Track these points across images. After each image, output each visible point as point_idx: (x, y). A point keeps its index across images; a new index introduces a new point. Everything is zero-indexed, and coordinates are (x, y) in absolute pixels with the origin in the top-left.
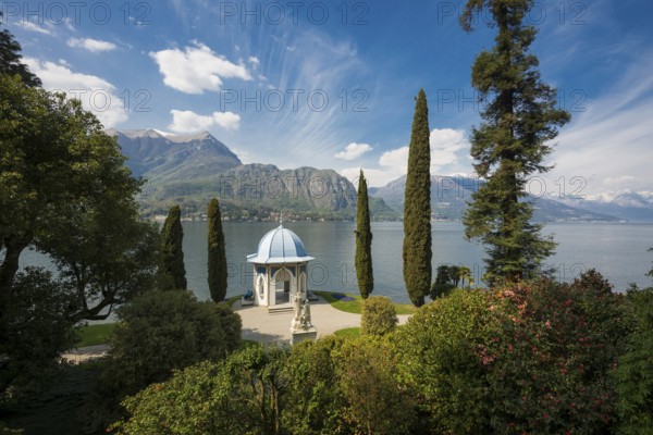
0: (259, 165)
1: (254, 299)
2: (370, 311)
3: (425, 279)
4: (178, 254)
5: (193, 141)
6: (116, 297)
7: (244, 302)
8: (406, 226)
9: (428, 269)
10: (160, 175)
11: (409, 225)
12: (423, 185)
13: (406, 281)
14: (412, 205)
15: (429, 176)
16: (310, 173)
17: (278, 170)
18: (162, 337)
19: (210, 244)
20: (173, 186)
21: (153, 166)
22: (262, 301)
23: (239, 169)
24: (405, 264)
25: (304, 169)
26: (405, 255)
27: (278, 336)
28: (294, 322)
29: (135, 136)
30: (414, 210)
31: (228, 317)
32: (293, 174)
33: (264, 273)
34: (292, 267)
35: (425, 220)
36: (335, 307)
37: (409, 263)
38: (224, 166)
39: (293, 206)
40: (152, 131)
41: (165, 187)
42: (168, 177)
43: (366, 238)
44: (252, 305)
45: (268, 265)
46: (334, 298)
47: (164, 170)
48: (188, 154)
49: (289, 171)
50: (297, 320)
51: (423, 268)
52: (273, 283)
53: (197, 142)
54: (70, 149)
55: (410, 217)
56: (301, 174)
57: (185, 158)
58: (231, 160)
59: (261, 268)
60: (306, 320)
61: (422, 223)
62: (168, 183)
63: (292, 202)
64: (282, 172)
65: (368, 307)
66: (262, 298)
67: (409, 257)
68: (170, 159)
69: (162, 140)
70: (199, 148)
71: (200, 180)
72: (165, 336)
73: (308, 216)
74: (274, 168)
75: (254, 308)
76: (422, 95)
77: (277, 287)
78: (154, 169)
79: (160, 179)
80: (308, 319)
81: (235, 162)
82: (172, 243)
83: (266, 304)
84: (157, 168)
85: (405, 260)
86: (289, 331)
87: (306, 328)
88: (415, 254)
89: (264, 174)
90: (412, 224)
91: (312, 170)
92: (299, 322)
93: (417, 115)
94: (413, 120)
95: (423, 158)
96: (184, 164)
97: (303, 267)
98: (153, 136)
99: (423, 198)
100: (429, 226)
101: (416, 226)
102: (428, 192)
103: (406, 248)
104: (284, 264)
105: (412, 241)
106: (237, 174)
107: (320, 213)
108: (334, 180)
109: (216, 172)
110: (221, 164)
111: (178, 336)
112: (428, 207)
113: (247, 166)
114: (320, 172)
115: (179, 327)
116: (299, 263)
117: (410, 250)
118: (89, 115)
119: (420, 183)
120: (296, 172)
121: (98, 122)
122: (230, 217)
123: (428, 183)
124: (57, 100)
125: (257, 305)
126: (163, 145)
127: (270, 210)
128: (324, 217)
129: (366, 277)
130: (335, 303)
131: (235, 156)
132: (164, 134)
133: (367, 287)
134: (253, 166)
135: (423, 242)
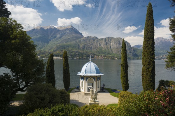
0: (90, 37)
1: (79, 89)
2: (122, 97)
3: (152, 86)
4: (52, 71)
5: (66, 29)
6: (29, 84)
7: (76, 90)
8: (143, 62)
9: (153, 81)
10: (55, 42)
11: (144, 62)
12: (151, 44)
13: (143, 86)
14: (146, 53)
15: (153, 40)
16: (111, 40)
17: (98, 39)
18: (37, 99)
19: (64, 68)
20: (59, 46)
21: (52, 39)
22: (82, 90)
23: (82, 39)
24: (143, 78)
25: (108, 38)
26: (143, 74)
27: (85, 104)
28: (90, 99)
29: (47, 28)
30: (146, 55)
31: (65, 94)
32: (104, 40)
33: (83, 79)
34: (94, 78)
35: (151, 59)
36: (112, 95)
37: (144, 78)
38: (77, 38)
39: (104, 53)
40: (52, 26)
41: (56, 46)
42: (57, 43)
43: (125, 67)
44: (79, 91)
45: (85, 76)
46: (111, 91)
47: (56, 40)
48: (64, 34)
49: (102, 39)
50: (91, 98)
51: (151, 81)
52: (87, 84)
53: (68, 29)
54: (11, 36)
55: (145, 58)
56: (107, 40)
57: (63, 35)
58: (80, 36)
59: (82, 77)
60: (95, 99)
61: (150, 61)
62: (57, 45)
63: (104, 52)
64: (99, 39)
65: (121, 95)
66: (83, 89)
67: (144, 76)
68: (58, 36)
69: (55, 29)
70: (68, 31)
71: (69, 43)
72: (39, 98)
73: (110, 57)
74: (96, 38)
75: (79, 93)
76: (150, 5)
77: (88, 85)
78: (53, 40)
79: (55, 43)
80: (96, 98)
81: (81, 36)
82: (50, 67)
83: (84, 91)
84: (54, 39)
85: (143, 77)
86: (89, 102)
87: (95, 101)
88: (147, 74)
89: (92, 40)
90: (146, 61)
91: (112, 38)
92: (92, 99)
93: (148, 14)
94: (146, 16)
95: (151, 32)
96: (63, 37)
97: (99, 78)
98: (53, 28)
99: (150, 50)
100: (154, 62)
101: (147, 62)
102: (154, 47)
103: (143, 72)
104: (91, 76)
105: (145, 69)
106: (82, 41)
107: (115, 56)
108: (121, 42)
109: (74, 40)
110: (76, 37)
111: (43, 99)
112: (153, 54)
113: (86, 37)
114: (115, 39)
115: (43, 96)
116: (97, 76)
117: (145, 73)
118: (19, 24)
119: (149, 43)
120: (105, 39)
121: (22, 27)
122: (79, 57)
123: (153, 43)
124: (10, 20)
125: (81, 92)
126: (56, 31)
127: (94, 55)
128: (117, 57)
129: (125, 83)
130: (112, 93)
131: (81, 34)
132: (56, 27)
133: (126, 88)
134: (88, 37)
135: (150, 69)
